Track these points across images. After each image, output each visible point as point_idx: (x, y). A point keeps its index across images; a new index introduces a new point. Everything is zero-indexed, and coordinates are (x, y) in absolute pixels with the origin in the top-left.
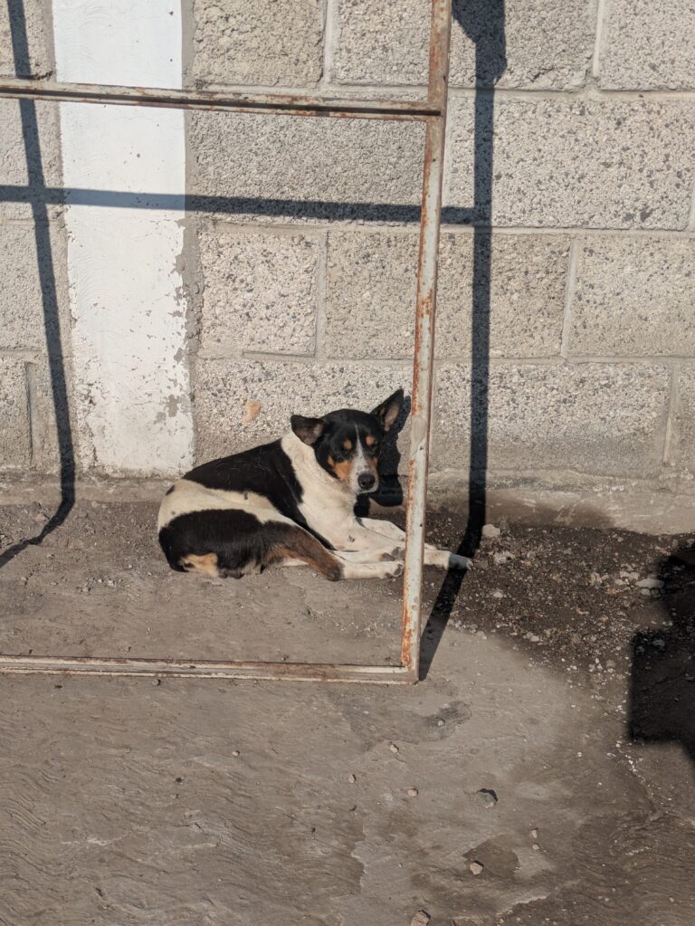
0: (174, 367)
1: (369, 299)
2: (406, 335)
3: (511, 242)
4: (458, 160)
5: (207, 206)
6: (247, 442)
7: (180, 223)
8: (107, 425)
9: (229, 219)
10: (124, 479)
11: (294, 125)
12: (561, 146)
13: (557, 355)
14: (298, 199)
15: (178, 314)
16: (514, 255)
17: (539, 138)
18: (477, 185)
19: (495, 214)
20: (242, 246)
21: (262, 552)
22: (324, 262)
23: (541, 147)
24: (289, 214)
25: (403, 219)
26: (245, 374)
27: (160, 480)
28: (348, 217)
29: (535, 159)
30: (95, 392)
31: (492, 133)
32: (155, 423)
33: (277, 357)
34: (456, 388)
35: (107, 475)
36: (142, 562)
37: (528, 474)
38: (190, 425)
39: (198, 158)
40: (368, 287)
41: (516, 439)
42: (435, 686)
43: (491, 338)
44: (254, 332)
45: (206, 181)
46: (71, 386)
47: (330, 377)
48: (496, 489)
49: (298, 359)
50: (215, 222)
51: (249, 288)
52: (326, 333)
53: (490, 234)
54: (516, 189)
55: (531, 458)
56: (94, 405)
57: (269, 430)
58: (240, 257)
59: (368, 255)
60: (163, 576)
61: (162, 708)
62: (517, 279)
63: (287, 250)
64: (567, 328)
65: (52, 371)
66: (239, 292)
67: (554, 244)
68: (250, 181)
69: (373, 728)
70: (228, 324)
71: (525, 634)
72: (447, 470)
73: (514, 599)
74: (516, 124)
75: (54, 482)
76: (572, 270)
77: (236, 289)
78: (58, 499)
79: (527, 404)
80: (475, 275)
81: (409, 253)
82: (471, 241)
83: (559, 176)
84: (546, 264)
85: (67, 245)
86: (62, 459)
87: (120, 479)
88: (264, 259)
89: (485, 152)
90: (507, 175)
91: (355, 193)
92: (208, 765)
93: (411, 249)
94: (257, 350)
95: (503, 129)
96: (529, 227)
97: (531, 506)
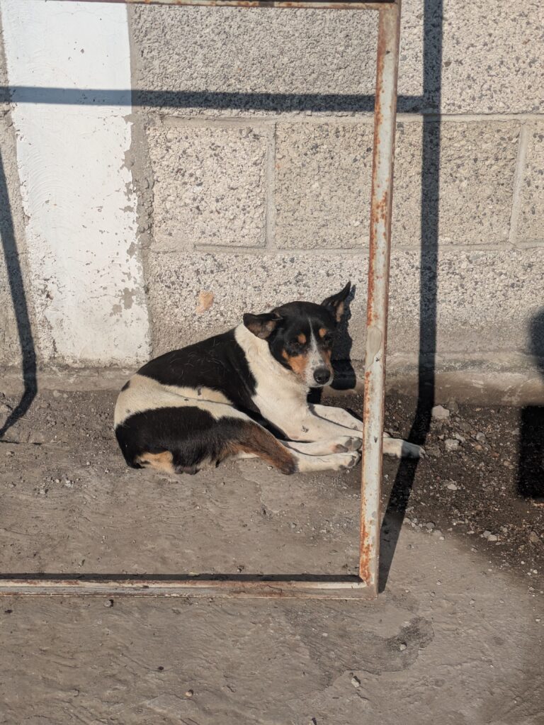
0: (127, 260)
1: (318, 190)
2: (356, 225)
3: (460, 129)
4: (407, 47)
5: (154, 101)
6: (202, 332)
7: (127, 119)
8: (65, 318)
9: (176, 114)
10: (84, 369)
11: (239, 15)
12: (512, 30)
13: (506, 240)
14: (245, 91)
15: (129, 209)
16: (463, 143)
17: (490, 22)
18: (426, 72)
19: (444, 101)
20: (190, 140)
21: (218, 449)
22: (272, 154)
23: (492, 32)
24: (236, 107)
25: (352, 109)
26: (197, 266)
27: (119, 369)
28: (295, 109)
29: (485, 44)
30: (51, 287)
31: (442, 18)
32: (111, 315)
33: (228, 249)
34: (405, 275)
35: (67, 365)
36: (100, 458)
37: (476, 356)
38: (146, 316)
39: (143, 52)
40: (316, 178)
41: (465, 323)
42: (394, 598)
43: (440, 225)
44: (205, 225)
45: (151, 76)
46: (27, 282)
47: (281, 267)
48: (445, 371)
49: (248, 251)
50: (162, 117)
51: (198, 182)
52: (276, 224)
53: (439, 122)
54: (465, 75)
55: (479, 341)
56: (52, 299)
57: (222, 319)
58: (188, 151)
59: (317, 146)
60: (120, 473)
61: (114, 636)
62: (466, 166)
63: (235, 142)
64: (515, 214)
65: (9, 267)
66: (188, 186)
67: (503, 130)
68: (196, 75)
69: (332, 655)
70: (179, 218)
71: (482, 533)
72: (396, 354)
73: (468, 491)
74: (466, 8)
75: (16, 373)
76: (521, 157)
77: (185, 183)
78: (21, 389)
79: (475, 289)
80: (424, 164)
81: (357, 143)
82: (420, 129)
83: (510, 60)
84: (495, 151)
85: (15, 143)
86: (23, 351)
87: (80, 369)
88: (213, 152)
89: (434, 38)
90: (457, 61)
91: (302, 83)
92: (160, 711)
93: (359, 139)
94: (209, 243)
95: (453, 14)
96: (478, 114)
97: (480, 386)
